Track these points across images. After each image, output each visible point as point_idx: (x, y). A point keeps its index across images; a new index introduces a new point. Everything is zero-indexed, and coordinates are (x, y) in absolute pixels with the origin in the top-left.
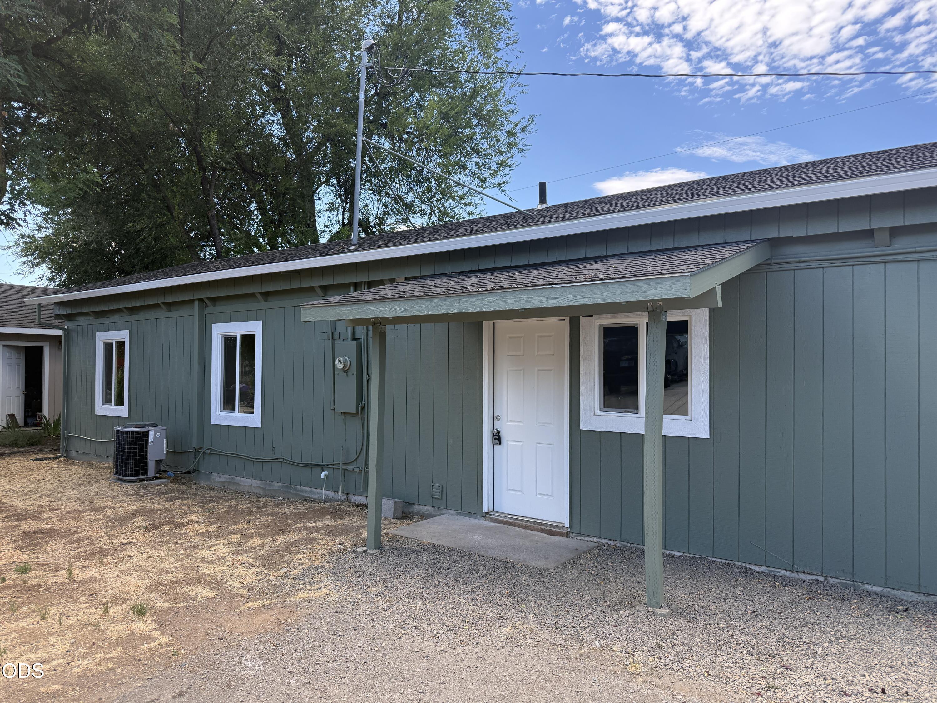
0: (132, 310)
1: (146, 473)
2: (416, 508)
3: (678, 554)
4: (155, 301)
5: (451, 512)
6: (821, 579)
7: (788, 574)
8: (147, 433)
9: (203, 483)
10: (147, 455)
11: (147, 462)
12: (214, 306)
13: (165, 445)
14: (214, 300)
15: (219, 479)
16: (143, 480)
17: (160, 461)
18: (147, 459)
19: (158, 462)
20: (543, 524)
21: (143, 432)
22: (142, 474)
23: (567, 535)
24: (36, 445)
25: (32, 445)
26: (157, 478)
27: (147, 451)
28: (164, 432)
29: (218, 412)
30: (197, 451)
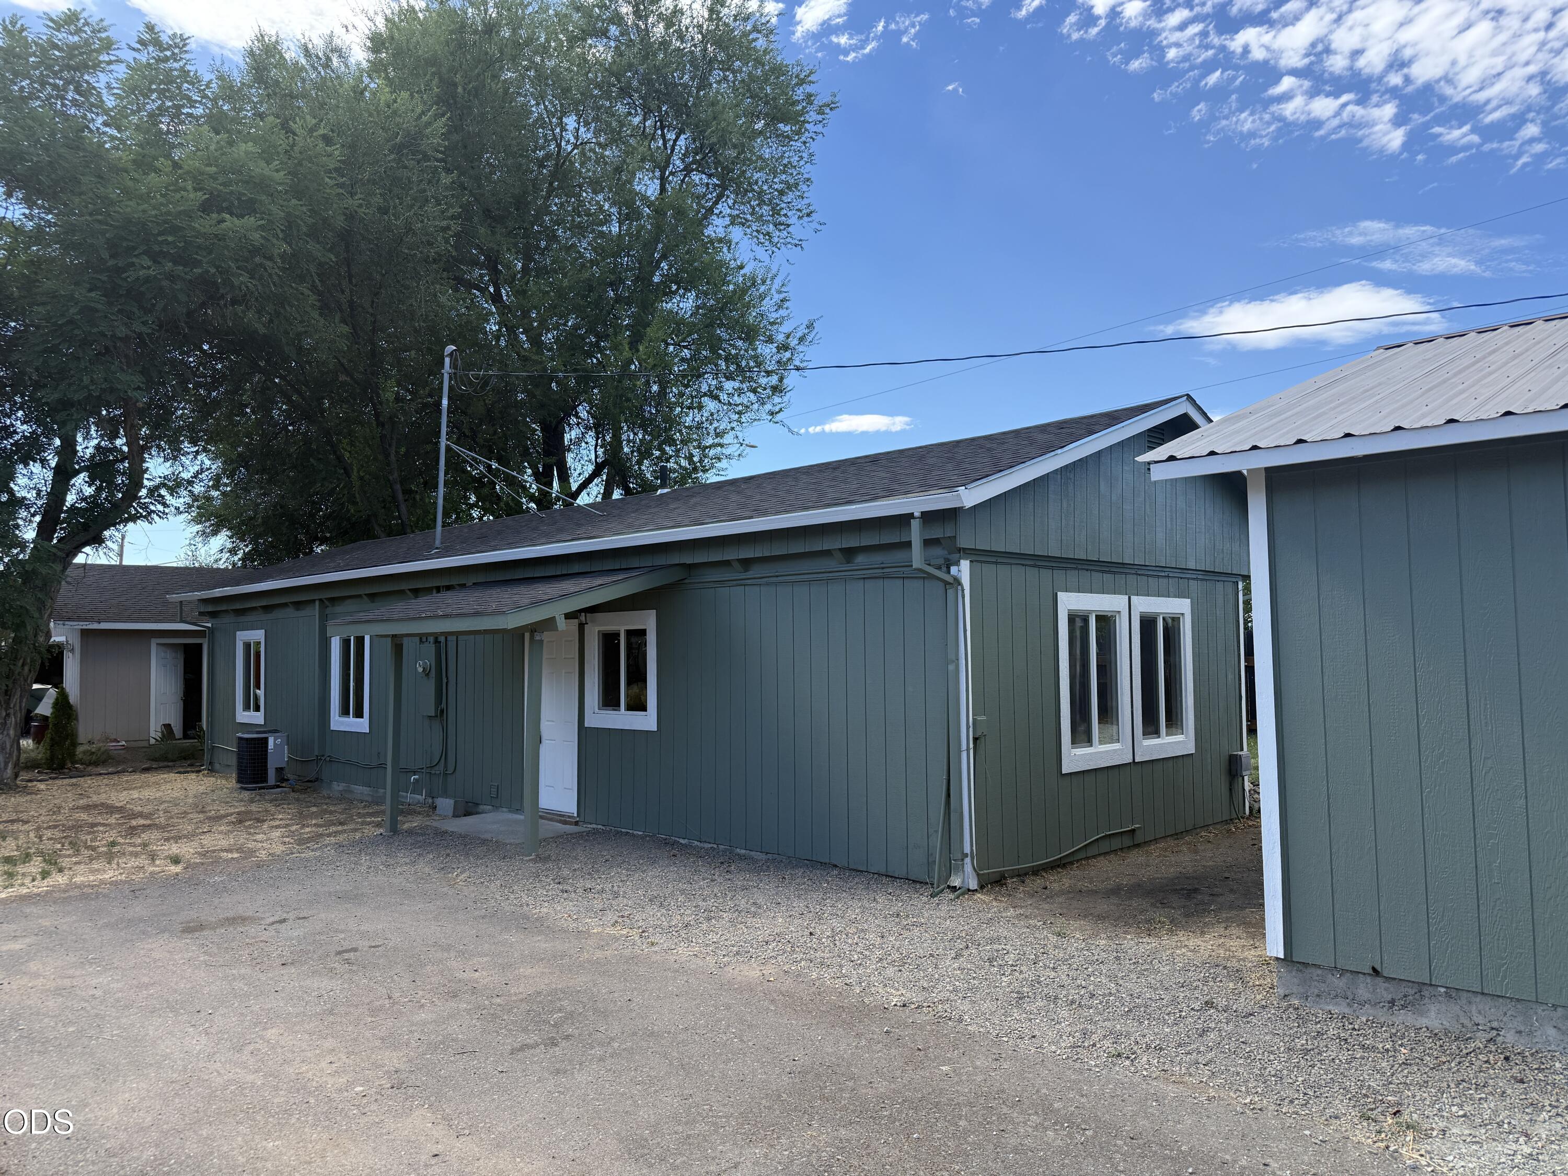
0: (267, 609)
1: (266, 781)
2: (482, 807)
3: (640, 833)
4: (283, 601)
5: (504, 809)
6: (715, 846)
7: (699, 843)
8: (266, 740)
9: (325, 793)
10: (266, 762)
11: (266, 770)
12: (333, 606)
13: (286, 752)
14: (333, 600)
15: (338, 787)
16: (263, 788)
17: (282, 769)
18: (266, 766)
19: (279, 770)
20: (563, 816)
21: (262, 739)
22: (262, 782)
23: (576, 823)
24: (189, 758)
25: (185, 759)
26: (278, 787)
27: (266, 759)
28: (285, 738)
29: (337, 717)
30: (318, 759)
